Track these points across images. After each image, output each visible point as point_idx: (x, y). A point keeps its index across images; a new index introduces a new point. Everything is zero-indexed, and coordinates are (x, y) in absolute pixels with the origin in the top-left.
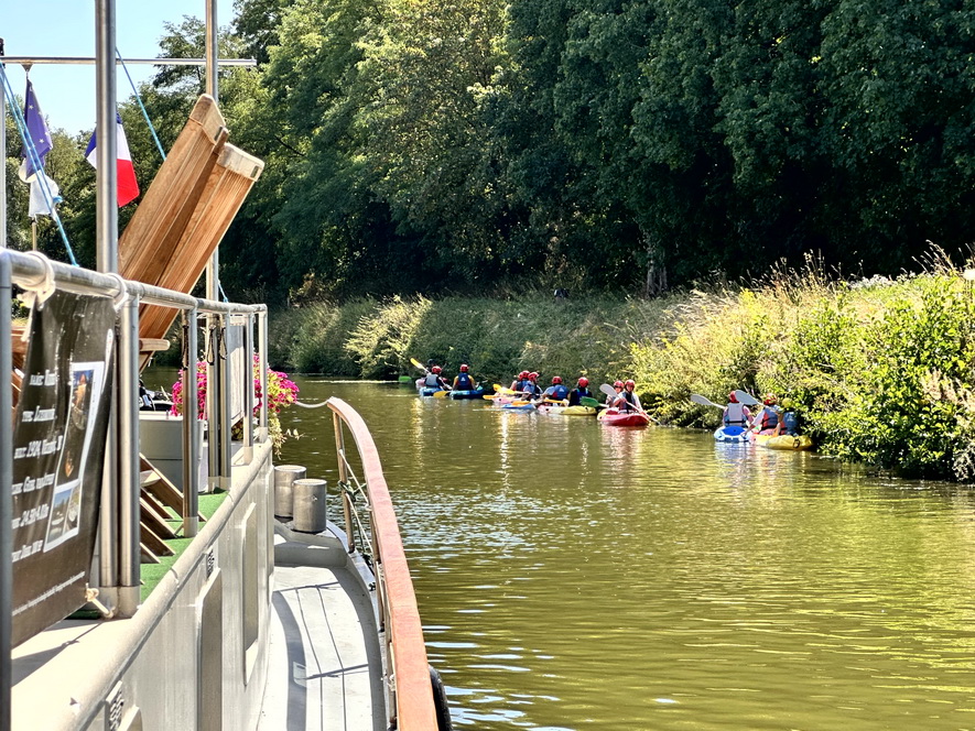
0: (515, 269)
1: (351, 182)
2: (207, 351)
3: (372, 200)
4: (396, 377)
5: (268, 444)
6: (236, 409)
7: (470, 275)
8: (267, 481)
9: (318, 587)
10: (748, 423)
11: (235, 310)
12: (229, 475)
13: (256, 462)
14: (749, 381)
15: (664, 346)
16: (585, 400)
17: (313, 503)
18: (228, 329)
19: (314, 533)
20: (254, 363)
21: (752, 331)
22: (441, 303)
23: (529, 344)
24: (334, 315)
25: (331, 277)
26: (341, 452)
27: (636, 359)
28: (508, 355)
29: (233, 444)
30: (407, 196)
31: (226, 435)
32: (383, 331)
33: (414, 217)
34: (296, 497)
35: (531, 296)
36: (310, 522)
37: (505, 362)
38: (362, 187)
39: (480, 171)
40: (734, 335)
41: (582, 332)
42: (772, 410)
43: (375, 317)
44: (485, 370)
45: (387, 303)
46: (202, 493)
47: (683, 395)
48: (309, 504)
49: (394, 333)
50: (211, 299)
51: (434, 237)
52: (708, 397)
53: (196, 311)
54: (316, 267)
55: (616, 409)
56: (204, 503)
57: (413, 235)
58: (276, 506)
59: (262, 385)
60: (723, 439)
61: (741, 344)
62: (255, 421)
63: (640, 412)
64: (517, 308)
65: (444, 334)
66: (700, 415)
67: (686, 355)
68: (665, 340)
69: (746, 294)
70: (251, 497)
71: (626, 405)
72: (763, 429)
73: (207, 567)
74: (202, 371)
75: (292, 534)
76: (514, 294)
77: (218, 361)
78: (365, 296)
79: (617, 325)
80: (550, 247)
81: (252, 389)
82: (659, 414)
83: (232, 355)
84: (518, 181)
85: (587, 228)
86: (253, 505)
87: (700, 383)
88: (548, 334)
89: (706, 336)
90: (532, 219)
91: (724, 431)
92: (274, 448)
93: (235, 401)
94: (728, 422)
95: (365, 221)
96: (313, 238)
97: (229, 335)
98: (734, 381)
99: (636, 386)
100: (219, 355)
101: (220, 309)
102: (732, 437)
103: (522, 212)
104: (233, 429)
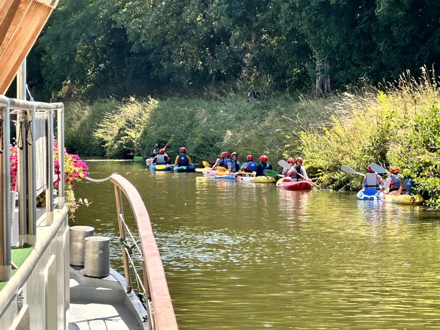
0: (219, 77)
1: (98, 12)
2: (18, 139)
3: (113, 26)
4: (132, 157)
5: (65, 210)
6: (40, 183)
7: (186, 81)
8: (63, 238)
9: (104, 319)
10: (381, 187)
11: (39, 108)
12: (34, 233)
13: (55, 224)
14: (382, 158)
15: (324, 133)
16: (268, 172)
17: (100, 255)
18: (34, 122)
19: (101, 278)
20: (53, 147)
21: (384, 122)
22: (165, 103)
23: (229, 133)
24: (86, 112)
25: (82, 83)
26: (121, 215)
27: (305, 143)
28: (213, 140)
29: (38, 210)
30: (139, 23)
31: (33, 202)
32: (122, 123)
33: (144, 39)
34: (86, 250)
35: (231, 98)
36: (97, 269)
37: (211, 146)
38: (106, 16)
39: (194, 5)
40: (372, 126)
41: (267, 123)
42: (397, 177)
43: (116, 113)
44: (197, 151)
45: (125, 102)
46: (14, 248)
47: (336, 168)
48: (97, 256)
49: (130, 124)
50: (21, 99)
51: (159, 54)
52: (354, 168)
53: (9, 108)
54: (71, 76)
55: (289, 178)
56: (15, 255)
57: (143, 53)
58: (71, 257)
59: (60, 164)
60: (362, 198)
61: (376, 131)
62: (55, 193)
63: (307, 179)
64: (221, 106)
65: (167, 125)
66: (348, 182)
67: (339, 140)
68: (325, 129)
69: (382, 95)
70: (52, 250)
71: (297, 175)
72: (391, 191)
73: (18, 304)
74: (14, 154)
75: (83, 279)
76: (218, 96)
77: (26, 147)
78: (109, 97)
79: (292, 118)
80: (245, 61)
81: (53, 167)
82: (320, 181)
83: (37, 142)
84: (221, 12)
85: (272, 47)
86: (53, 257)
87: (348, 159)
88: (242, 125)
89: (353, 126)
90: (232, 40)
91: (363, 192)
92: (69, 213)
93: (39, 176)
94: (367, 186)
95: (109, 41)
96: (70, 54)
97: (34, 126)
98: (372, 158)
99: (304, 161)
100: (27, 142)
101: (27, 106)
102: (369, 197)
103: (225, 35)
104: (38, 199)
